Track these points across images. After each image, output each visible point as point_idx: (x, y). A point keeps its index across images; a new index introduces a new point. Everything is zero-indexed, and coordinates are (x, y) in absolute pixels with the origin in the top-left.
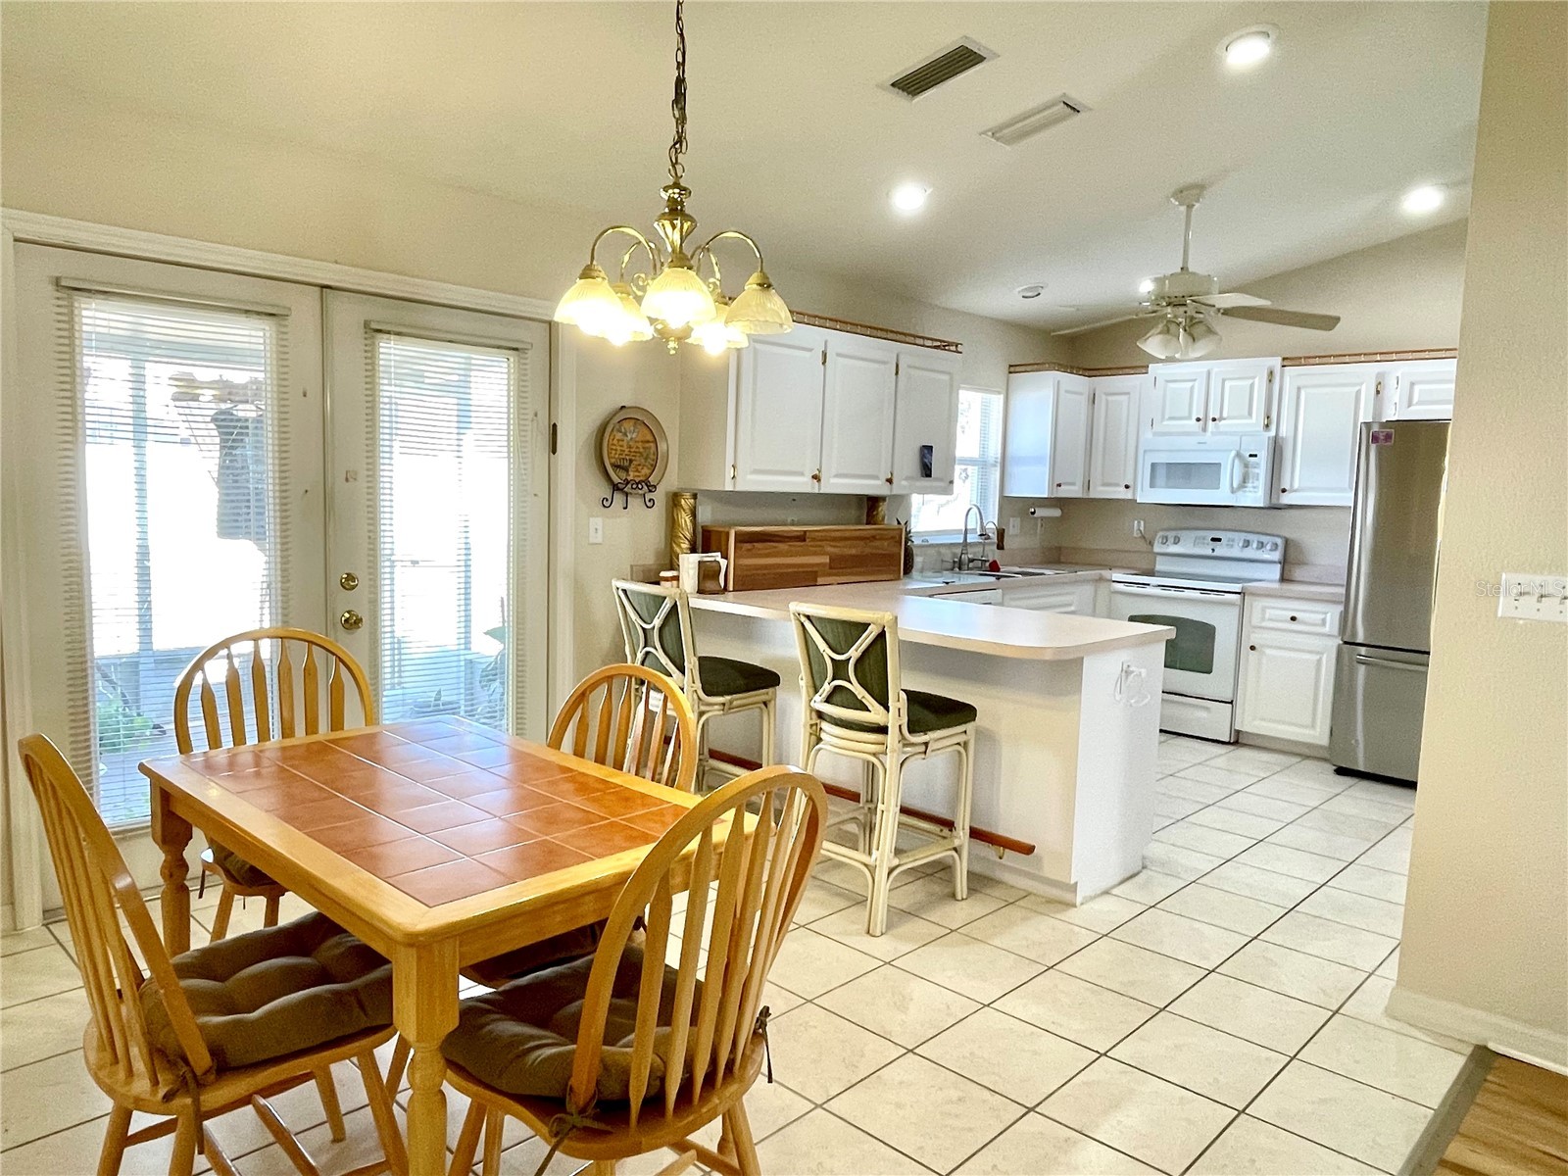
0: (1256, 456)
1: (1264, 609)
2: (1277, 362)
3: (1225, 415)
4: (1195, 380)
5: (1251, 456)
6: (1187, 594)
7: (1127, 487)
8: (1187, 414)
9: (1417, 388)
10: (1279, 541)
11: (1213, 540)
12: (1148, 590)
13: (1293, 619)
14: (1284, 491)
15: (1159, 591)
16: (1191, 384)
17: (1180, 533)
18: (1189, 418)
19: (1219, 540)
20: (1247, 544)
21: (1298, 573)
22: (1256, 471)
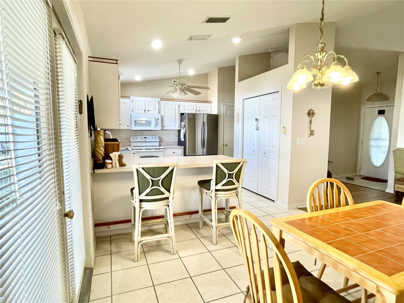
0: (158, 119)
1: (168, 151)
2: (160, 99)
3: (150, 110)
4: (142, 101)
5: (157, 119)
6: (152, 150)
7: (128, 126)
8: (141, 109)
9: (185, 107)
10: (158, 137)
11: (145, 138)
12: (143, 150)
13: (174, 153)
14: (164, 127)
15: (145, 150)
16: (141, 102)
17: (137, 137)
18: (142, 110)
19: (146, 138)
20: (153, 138)
21: (162, 144)
22: (158, 122)
